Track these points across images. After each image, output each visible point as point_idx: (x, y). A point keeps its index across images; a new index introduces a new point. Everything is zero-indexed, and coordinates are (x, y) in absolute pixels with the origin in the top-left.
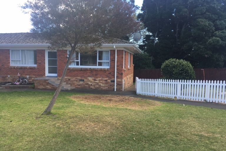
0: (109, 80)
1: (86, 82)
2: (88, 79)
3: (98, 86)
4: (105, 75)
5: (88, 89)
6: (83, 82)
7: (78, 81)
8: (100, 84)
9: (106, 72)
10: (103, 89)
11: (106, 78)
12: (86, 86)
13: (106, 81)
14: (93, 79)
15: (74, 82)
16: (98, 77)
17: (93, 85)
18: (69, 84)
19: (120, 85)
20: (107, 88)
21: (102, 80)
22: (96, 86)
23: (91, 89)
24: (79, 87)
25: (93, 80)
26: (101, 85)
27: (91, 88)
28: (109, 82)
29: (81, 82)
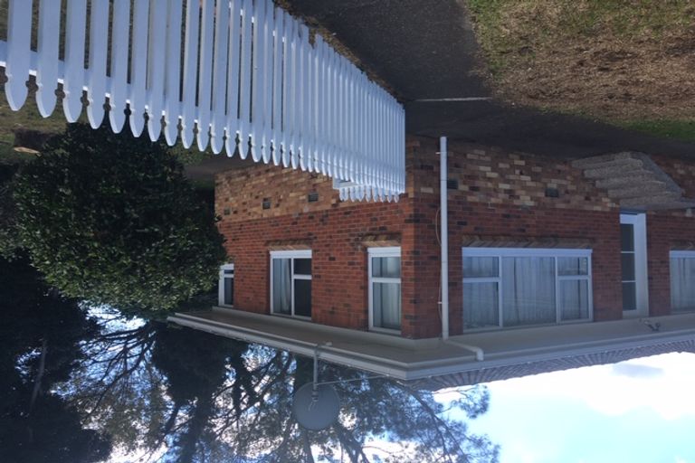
0: (463, 192)
1: (540, 185)
2: (531, 199)
3: (501, 165)
4: (477, 214)
5: (533, 155)
6: (549, 185)
7: (563, 192)
8: (495, 175)
9: (476, 229)
10: (483, 153)
11: (475, 204)
12: (539, 169)
13: (474, 189)
14: (518, 197)
15: (574, 188)
16: (503, 206)
17: (517, 172)
18: (587, 180)
19: (422, 167)
20: (469, 156)
21: (489, 195)
22: (508, 166)
23: (523, 154)
24: (558, 167)
25: (518, 192)
26: (489, 169)
27: (522, 158)
28: (464, 183)
29: (555, 186)
